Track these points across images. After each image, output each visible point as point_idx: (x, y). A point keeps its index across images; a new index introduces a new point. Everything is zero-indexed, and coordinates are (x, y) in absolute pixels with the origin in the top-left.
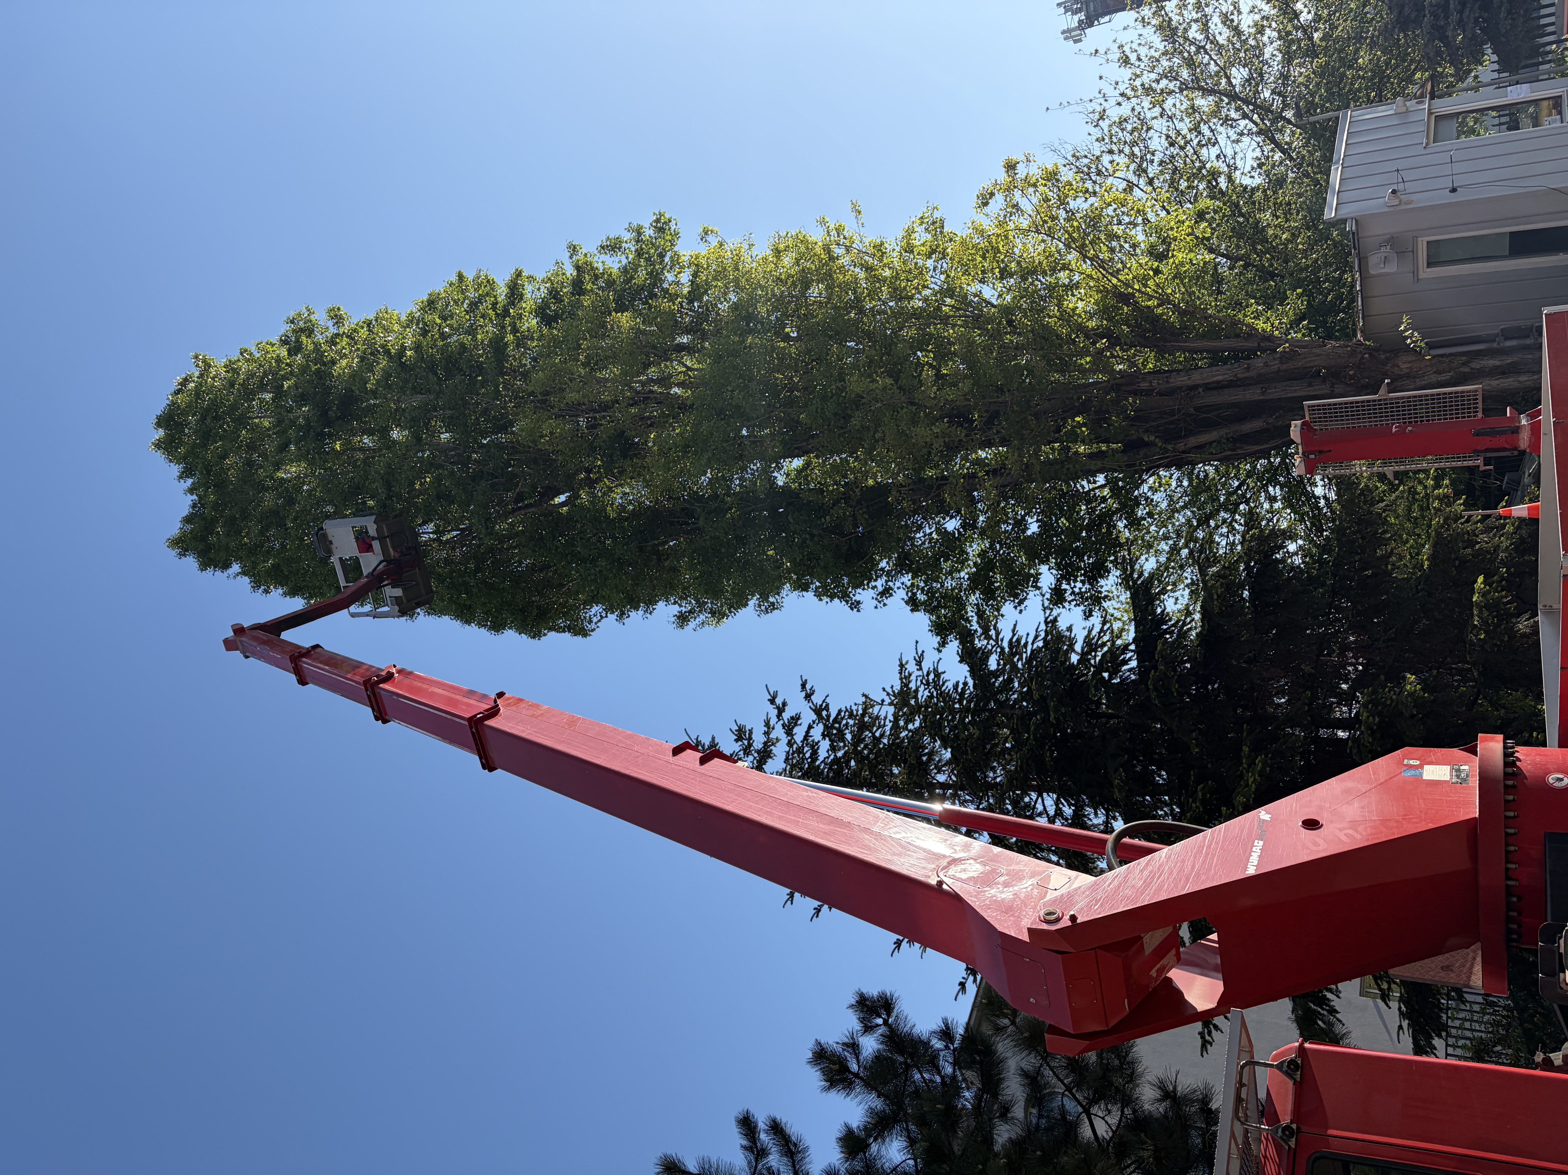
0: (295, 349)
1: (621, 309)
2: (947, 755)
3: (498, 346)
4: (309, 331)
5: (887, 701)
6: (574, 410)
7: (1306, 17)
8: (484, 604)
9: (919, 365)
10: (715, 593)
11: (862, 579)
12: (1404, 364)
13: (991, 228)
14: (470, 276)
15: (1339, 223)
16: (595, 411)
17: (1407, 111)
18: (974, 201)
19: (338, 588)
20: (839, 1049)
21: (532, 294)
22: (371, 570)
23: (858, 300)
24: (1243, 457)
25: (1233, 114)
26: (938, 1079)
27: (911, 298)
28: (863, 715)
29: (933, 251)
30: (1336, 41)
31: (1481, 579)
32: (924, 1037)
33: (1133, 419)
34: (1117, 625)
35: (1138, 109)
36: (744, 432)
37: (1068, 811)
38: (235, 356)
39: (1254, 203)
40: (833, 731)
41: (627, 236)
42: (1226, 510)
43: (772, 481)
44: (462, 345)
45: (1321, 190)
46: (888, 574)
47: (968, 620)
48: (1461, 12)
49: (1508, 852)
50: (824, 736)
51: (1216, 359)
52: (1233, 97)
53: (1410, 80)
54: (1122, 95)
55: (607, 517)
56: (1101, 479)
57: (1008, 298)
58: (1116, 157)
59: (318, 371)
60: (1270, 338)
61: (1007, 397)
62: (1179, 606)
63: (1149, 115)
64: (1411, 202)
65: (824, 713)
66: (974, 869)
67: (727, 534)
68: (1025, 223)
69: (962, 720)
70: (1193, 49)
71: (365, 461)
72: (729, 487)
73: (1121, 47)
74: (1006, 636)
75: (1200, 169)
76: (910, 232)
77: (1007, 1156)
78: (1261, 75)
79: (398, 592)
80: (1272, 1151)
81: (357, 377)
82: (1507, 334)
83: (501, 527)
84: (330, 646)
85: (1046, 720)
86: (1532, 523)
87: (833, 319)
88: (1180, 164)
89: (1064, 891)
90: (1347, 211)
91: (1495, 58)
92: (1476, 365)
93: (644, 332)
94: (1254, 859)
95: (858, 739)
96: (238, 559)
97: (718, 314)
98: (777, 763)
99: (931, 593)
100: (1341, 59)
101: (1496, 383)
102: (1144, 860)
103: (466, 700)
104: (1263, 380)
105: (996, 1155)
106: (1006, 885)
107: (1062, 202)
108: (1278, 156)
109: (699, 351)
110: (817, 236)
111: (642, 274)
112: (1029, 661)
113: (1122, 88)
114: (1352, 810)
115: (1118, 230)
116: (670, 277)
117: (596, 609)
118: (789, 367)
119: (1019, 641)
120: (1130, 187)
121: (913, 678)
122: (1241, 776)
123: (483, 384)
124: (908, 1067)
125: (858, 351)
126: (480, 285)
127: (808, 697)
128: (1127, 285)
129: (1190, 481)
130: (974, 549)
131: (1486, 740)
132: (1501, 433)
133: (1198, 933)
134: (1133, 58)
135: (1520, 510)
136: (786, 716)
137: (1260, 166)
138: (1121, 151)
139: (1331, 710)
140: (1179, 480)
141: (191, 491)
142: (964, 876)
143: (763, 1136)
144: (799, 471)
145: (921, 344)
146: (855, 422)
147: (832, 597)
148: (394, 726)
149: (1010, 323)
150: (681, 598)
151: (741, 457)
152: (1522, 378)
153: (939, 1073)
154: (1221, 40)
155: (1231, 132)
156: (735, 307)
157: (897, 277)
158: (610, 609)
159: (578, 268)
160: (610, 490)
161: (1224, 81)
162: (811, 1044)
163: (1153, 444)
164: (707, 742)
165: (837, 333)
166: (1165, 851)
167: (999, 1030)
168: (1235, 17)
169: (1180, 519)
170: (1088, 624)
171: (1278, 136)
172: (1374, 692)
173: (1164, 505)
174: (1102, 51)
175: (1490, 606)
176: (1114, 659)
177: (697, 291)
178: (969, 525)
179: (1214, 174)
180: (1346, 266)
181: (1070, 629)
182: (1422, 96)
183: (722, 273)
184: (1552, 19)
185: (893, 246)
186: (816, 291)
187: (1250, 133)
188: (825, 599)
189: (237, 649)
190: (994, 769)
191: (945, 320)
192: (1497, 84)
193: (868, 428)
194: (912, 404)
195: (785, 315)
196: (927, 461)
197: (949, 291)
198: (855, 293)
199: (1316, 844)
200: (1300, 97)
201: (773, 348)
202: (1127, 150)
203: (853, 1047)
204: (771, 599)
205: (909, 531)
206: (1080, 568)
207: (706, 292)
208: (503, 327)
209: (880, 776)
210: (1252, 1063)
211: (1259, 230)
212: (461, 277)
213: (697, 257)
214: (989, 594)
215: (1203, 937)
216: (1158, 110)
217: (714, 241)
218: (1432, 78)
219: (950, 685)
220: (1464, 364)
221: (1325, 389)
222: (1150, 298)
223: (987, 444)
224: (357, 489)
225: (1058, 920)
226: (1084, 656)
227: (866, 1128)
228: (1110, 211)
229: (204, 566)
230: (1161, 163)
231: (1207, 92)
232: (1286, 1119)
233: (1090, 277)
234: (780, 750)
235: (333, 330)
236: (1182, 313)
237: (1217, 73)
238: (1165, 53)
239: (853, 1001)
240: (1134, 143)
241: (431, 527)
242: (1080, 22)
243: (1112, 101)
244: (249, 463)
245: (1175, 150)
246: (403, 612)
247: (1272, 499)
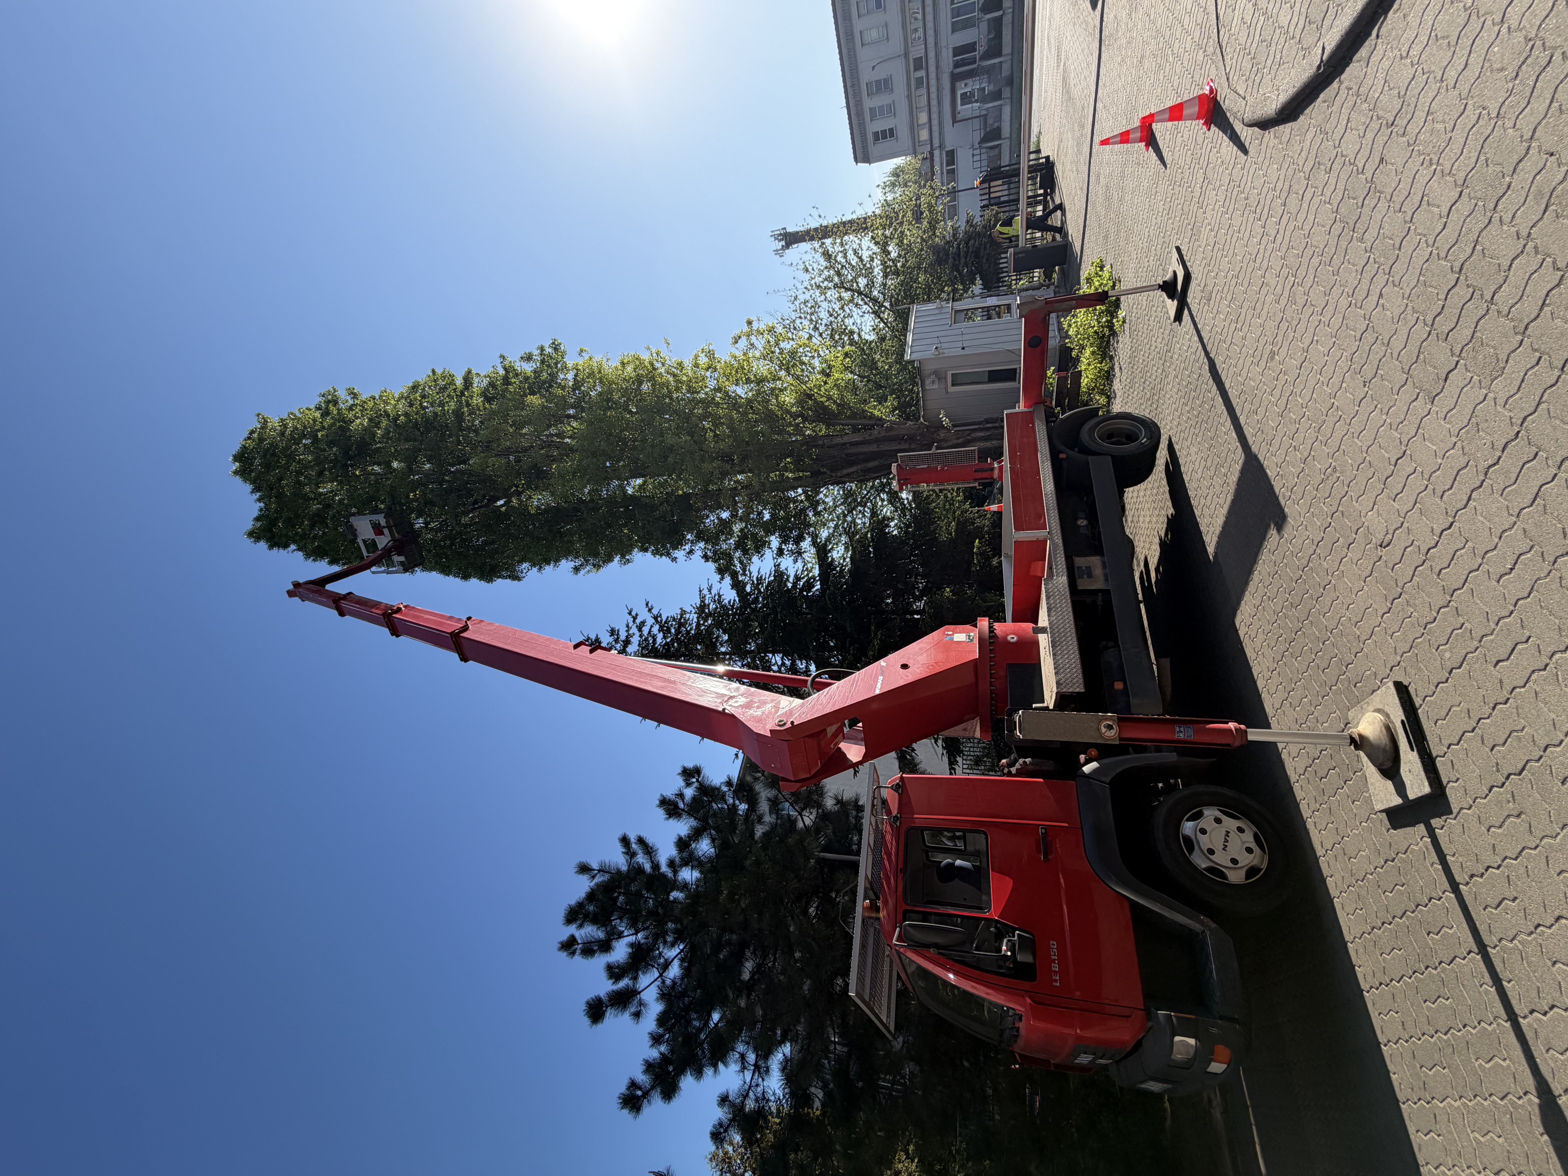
0: (326, 413)
1: (533, 393)
2: (726, 637)
3: (458, 414)
4: (335, 402)
5: (694, 611)
6: (507, 452)
7: (894, 255)
8: (457, 564)
9: (704, 428)
10: (596, 555)
11: (678, 543)
12: (942, 434)
13: (739, 354)
14: (439, 371)
15: (911, 362)
16: (519, 452)
17: (942, 307)
18: (731, 341)
19: (362, 558)
20: (673, 797)
21: (478, 384)
22: (383, 546)
23: (670, 392)
24: (868, 480)
25: (860, 302)
26: (726, 807)
27: (699, 392)
28: (680, 619)
29: (710, 367)
30: (908, 268)
31: (977, 541)
32: (718, 785)
33: (815, 460)
34: (809, 565)
35: (813, 296)
36: (608, 464)
37: (788, 663)
38: (285, 416)
39: (871, 349)
40: (664, 628)
41: (536, 352)
42: (861, 506)
43: (624, 492)
44: (435, 414)
45: (903, 345)
46: (692, 542)
47: (735, 566)
48: (966, 258)
49: (991, 674)
50: (659, 631)
51: (855, 430)
52: (860, 293)
53: (942, 291)
54: (806, 288)
55: (529, 513)
56: (800, 490)
57: (750, 394)
58: (803, 321)
59: (341, 426)
60: (881, 419)
61: (751, 448)
62: (840, 555)
63: (819, 299)
64: (943, 353)
65: (659, 619)
66: (742, 700)
67: (600, 521)
68: (758, 354)
69: (733, 619)
70: (840, 266)
71: (376, 481)
72: (600, 495)
73: (804, 262)
74: (755, 575)
75: (845, 329)
76: (696, 357)
77: (762, 842)
78: (873, 283)
79: (402, 559)
80: (889, 828)
81: (368, 432)
82: (987, 421)
83: (465, 520)
84: (358, 593)
85: (776, 617)
86: (999, 514)
87: (656, 402)
88: (835, 326)
89: (787, 709)
90: (915, 356)
91: (981, 282)
92: (974, 435)
93: (547, 407)
94: (879, 685)
95: (678, 632)
96: (295, 542)
97: (590, 398)
98: (633, 648)
99: (715, 553)
100: (911, 278)
101: (982, 444)
102: (826, 690)
103: (448, 622)
104: (877, 441)
105: (756, 842)
106: (758, 707)
107: (777, 344)
108: (882, 325)
109: (580, 418)
110: (646, 357)
111: (545, 375)
112: (767, 587)
113: (806, 284)
114: (923, 659)
115: (805, 359)
116: (562, 376)
117: (525, 565)
118: (632, 429)
119: (761, 577)
120: (810, 337)
121: (707, 598)
122: (871, 642)
123: (450, 436)
124: (710, 802)
125: (670, 420)
126: (445, 377)
127: (650, 610)
128: (811, 390)
129: (844, 491)
130: (737, 528)
131: (980, 621)
132: (986, 471)
133: (853, 724)
134: (810, 269)
135: (994, 508)
136: (638, 621)
137: (874, 330)
138: (806, 318)
139: (911, 605)
140: (838, 491)
141: (259, 500)
142: (736, 705)
143: (634, 846)
144: (640, 486)
145: (705, 417)
146: (670, 460)
147: (661, 555)
148: (403, 639)
149: (752, 407)
150: (575, 558)
151: (606, 478)
152: (994, 442)
153: (726, 803)
154: (854, 263)
155: (859, 311)
156: (600, 394)
157: (690, 381)
158: (534, 565)
159: (505, 369)
160: (530, 497)
161: (855, 284)
162: (658, 797)
163: (825, 473)
164: (593, 637)
165: (659, 411)
166: (837, 684)
167: (756, 779)
168: (860, 252)
169: (839, 510)
170: (796, 566)
171: (882, 315)
172: (931, 597)
173: (831, 504)
174: (794, 264)
175: (982, 554)
176: (809, 585)
177: (577, 385)
178: (734, 516)
179: (852, 332)
180: (914, 384)
181: (786, 569)
182: (948, 300)
183: (591, 375)
184: (1005, 265)
185: (688, 363)
186: (646, 387)
187: (868, 312)
188: (658, 557)
189: (296, 596)
190: (750, 644)
191: (717, 405)
192: (983, 296)
193: (678, 463)
194: (701, 450)
195: (629, 399)
196: (711, 481)
197: (718, 389)
198: (667, 388)
199: (907, 676)
200: (892, 296)
201: (623, 418)
202: (809, 317)
203: (681, 795)
204: (627, 557)
205: (702, 518)
206: (790, 538)
207: (583, 385)
208: (461, 403)
209: (691, 651)
210: (879, 787)
211: (874, 363)
212: (434, 372)
213: (577, 365)
214: (745, 552)
215: (855, 725)
216: (823, 297)
217: (586, 356)
218: (953, 290)
219: (726, 601)
220: (969, 435)
221: (906, 446)
222: (822, 396)
223: (741, 472)
224: (372, 498)
225: (785, 724)
226: (795, 584)
227: (688, 836)
228: (801, 350)
229: (271, 547)
230: (826, 325)
231: (847, 289)
232: (895, 812)
233: (792, 384)
234: (635, 640)
235: (351, 402)
236: (838, 405)
237: (852, 280)
238: (826, 268)
239: (680, 771)
240: (812, 314)
241: (421, 520)
242: (783, 246)
243: (801, 291)
244: (298, 482)
245: (832, 319)
246: (406, 570)
247: (883, 500)
